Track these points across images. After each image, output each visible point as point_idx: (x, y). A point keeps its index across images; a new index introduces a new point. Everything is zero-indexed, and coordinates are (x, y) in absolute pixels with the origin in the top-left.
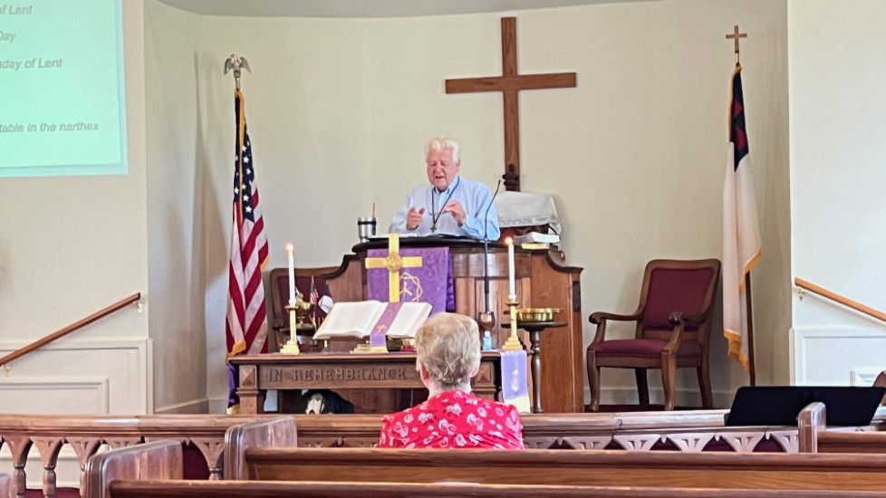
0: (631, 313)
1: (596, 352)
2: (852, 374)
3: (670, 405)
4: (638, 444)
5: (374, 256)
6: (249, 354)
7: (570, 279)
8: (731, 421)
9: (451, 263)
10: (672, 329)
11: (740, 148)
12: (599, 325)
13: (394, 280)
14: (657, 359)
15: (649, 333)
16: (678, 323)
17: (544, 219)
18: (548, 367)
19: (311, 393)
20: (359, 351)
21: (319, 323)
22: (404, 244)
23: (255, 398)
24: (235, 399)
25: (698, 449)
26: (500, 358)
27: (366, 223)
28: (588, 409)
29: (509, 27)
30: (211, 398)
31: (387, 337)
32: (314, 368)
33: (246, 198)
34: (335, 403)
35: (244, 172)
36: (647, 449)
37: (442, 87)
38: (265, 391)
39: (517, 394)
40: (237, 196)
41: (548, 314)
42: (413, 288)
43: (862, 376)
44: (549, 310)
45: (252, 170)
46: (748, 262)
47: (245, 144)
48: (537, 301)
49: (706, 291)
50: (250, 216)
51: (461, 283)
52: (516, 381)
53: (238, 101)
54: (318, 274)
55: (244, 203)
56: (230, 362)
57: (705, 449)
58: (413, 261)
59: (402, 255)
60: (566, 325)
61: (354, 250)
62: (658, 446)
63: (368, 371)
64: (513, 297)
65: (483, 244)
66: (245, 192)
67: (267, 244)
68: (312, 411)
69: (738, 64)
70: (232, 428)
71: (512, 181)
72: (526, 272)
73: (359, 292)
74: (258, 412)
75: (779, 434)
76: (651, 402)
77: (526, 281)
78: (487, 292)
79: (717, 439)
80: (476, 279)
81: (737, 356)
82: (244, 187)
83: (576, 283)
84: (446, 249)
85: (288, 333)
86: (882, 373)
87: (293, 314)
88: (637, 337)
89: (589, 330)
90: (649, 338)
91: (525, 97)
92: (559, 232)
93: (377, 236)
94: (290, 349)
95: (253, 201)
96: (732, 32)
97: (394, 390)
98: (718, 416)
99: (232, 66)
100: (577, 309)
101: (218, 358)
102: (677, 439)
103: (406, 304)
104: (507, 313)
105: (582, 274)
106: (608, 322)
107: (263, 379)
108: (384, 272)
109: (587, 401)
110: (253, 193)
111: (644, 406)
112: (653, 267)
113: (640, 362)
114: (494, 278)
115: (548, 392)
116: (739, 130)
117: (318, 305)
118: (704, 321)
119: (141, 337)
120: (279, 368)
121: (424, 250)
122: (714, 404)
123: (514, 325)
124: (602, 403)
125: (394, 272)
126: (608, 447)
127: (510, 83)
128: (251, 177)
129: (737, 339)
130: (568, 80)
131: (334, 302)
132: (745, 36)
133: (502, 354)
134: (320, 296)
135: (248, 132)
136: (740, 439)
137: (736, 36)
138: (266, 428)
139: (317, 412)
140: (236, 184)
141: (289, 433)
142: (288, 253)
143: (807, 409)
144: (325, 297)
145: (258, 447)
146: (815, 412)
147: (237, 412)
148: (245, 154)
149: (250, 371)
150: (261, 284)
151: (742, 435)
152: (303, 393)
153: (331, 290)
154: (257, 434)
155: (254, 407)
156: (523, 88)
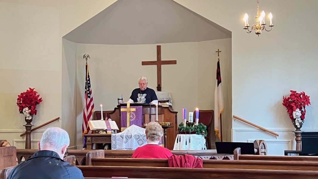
2: (248, 141)
5: (122, 108)
6: (88, 133)
7: (175, 114)
9: (143, 110)
11: (219, 81)
13: (128, 115)
17: (167, 99)
18: (168, 138)
19: (106, 144)
22: (131, 105)
23: (91, 146)
24: (85, 147)
25: (208, 159)
27: (120, 99)
29: (159, 48)
30: (78, 146)
32: (107, 138)
33: (88, 92)
35: (88, 85)
37: (141, 63)
38: (93, 144)
40: (86, 92)
41: (169, 124)
42: (133, 116)
43: (250, 141)
44: (169, 123)
45: (90, 85)
46: (221, 111)
47: (88, 78)
48: (166, 120)
49: (210, 119)
50: (89, 97)
51: (146, 116)
53: (86, 66)
54: (108, 113)
55: (88, 93)
56: (84, 136)
57: (210, 159)
58: (133, 109)
59: (130, 108)
60: (173, 127)
61: (117, 106)
64: (157, 119)
66: (88, 91)
67: (93, 105)
69: (219, 59)
70: (88, 153)
71: (159, 89)
72: (163, 113)
74: (92, 149)
75: (229, 156)
77: (163, 115)
79: (213, 157)
81: (218, 136)
82: (88, 89)
83: (176, 116)
84: (142, 106)
86: (255, 140)
91: (163, 67)
92: (172, 102)
93: (123, 103)
95: (90, 93)
96: (217, 51)
98: (213, 151)
100: (176, 123)
101: (80, 135)
102: (202, 157)
105: (178, 114)
107: (93, 140)
108: (126, 112)
110: (90, 91)
115: (168, 144)
116: (219, 77)
118: (209, 126)
120: (97, 138)
121: (136, 107)
122: (212, 148)
125: (128, 112)
127: (159, 63)
128: (90, 86)
129: (218, 131)
130: (174, 62)
132: (221, 52)
134: (108, 118)
135: (89, 75)
136: (219, 157)
138: (96, 153)
139: (106, 149)
140: (86, 88)
141: (102, 154)
142: (101, 107)
143: (236, 149)
144: (109, 119)
145: (95, 158)
146: (238, 150)
147: (86, 149)
148: (88, 80)
149: (90, 138)
150: (92, 115)
151: (219, 156)
152: (104, 144)
153: (111, 117)
154: (95, 154)
155: (91, 148)
156: (162, 64)
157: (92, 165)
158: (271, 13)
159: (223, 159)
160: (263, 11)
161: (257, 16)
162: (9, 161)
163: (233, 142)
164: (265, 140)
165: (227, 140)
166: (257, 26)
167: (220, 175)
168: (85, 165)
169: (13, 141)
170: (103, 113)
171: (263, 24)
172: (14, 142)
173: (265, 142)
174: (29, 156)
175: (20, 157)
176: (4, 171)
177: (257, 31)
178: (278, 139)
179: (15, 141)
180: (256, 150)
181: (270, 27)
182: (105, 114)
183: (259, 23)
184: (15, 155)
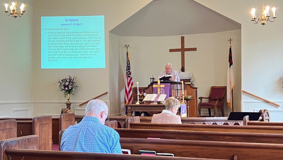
0: (207, 97)
1: (200, 105)
2: (254, 110)
3: (216, 116)
4: (209, 123)
5: (155, 85)
6: (129, 104)
7: (195, 90)
8: (229, 119)
9: (170, 86)
10: (216, 100)
11: (231, 63)
12: (201, 99)
13: (159, 90)
14: (213, 107)
15: (211, 101)
17: (189, 78)
18: (190, 108)
19: (142, 112)
20: (152, 104)
21: (143, 99)
22: (161, 82)
23: (130, 113)
24: (127, 113)
25: (222, 125)
27: (152, 79)
28: (198, 116)
29: (183, 38)
30: (121, 113)
31: (157, 101)
32: (143, 107)
34: (147, 114)
35: (128, 68)
37: (169, 51)
38: (132, 112)
39: (184, 113)
41: (190, 97)
42: (163, 91)
43: (256, 111)
45: (130, 67)
46: (232, 87)
47: (129, 62)
48: (188, 94)
49: (223, 93)
50: (129, 77)
51: (172, 90)
52: (184, 110)
53: (127, 53)
54: (143, 88)
55: (129, 74)
56: (126, 106)
58: (163, 86)
59: (160, 85)
60: (194, 99)
61: (150, 83)
62: (213, 124)
63: (153, 108)
64: (183, 93)
66: (128, 72)
67: (133, 83)
68: (142, 116)
69: (231, 46)
70: (127, 119)
71: (183, 70)
72: (186, 88)
73: (152, 92)
75: (239, 122)
76: (211, 115)
77: (186, 90)
78: (178, 92)
79: (226, 123)
80: (176, 90)
81: (230, 106)
83: (196, 91)
84: (170, 84)
85: (137, 100)
86: (261, 110)
87: (138, 96)
88: (209, 102)
89: (199, 100)
90: (211, 102)
91: (186, 53)
92: (193, 80)
93: (155, 81)
94: (138, 103)
96: (230, 39)
98: (226, 118)
99: (126, 46)
100: (196, 96)
101: (123, 106)
102: (217, 123)
103: (161, 95)
104: (182, 97)
105: (197, 89)
106: (203, 99)
107: (132, 109)
108: (157, 88)
110: (130, 72)
112: (213, 87)
113: (209, 107)
114: (179, 90)
115: (190, 113)
116: (231, 60)
118: (223, 99)
119: (108, 100)
120: (135, 107)
121: (165, 84)
122: (225, 115)
123: (183, 99)
124: (201, 115)
125: (159, 88)
127: (183, 50)
128: (130, 69)
129: (230, 103)
130: (195, 49)
132: (232, 40)
134: (143, 94)
135: (129, 60)
137: (230, 40)
138: (134, 119)
140: (127, 70)
141: (138, 120)
142: (137, 84)
143: (245, 117)
144: (145, 93)
145: (132, 122)
146: (247, 117)
147: (127, 116)
148: (129, 64)
149: (130, 107)
150: (132, 90)
151: (231, 122)
152: (140, 112)
153: (146, 92)
154: (132, 120)
155: (130, 115)
156: (186, 51)
157: (130, 128)
158: (274, 7)
159: (234, 125)
160: (268, 6)
161: (263, 10)
163: (242, 112)
164: (269, 109)
165: (237, 110)
166: (262, 18)
167: (232, 137)
170: (139, 89)
171: (267, 16)
172: (75, 110)
173: (268, 111)
177: (263, 22)
178: (279, 109)
180: (261, 117)
181: (274, 18)
183: (264, 16)
184: (74, 120)
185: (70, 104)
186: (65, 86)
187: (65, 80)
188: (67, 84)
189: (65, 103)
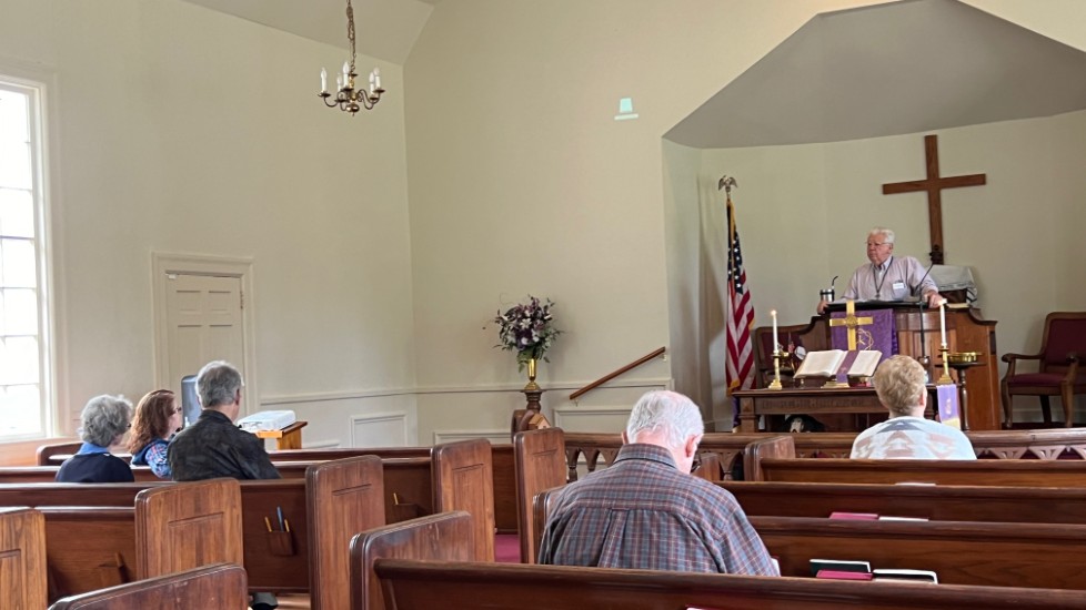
0: (1036, 353)
1: (1009, 384)
3: (1069, 423)
4: (1049, 453)
5: (835, 317)
6: (743, 388)
7: (988, 329)
9: (895, 321)
10: (1068, 365)
12: (1010, 363)
13: (851, 335)
14: (1058, 388)
15: (1051, 368)
16: (1073, 361)
17: (963, 285)
18: (973, 396)
19: (794, 417)
20: (828, 386)
21: (797, 368)
22: (859, 307)
23: (752, 422)
24: (738, 422)
26: (936, 390)
27: (827, 293)
28: (1004, 427)
29: (931, 145)
30: (716, 420)
31: (848, 376)
32: (797, 401)
33: (737, 277)
34: (812, 424)
36: (1053, 458)
37: (879, 190)
38: (757, 418)
39: (950, 416)
40: (730, 278)
41: (972, 357)
42: (866, 340)
44: (973, 354)
45: (740, 257)
47: (735, 239)
48: (963, 346)
50: (740, 290)
51: (902, 335)
52: (949, 406)
53: (729, 209)
54: (794, 330)
55: (736, 282)
56: (733, 395)
58: (869, 320)
59: (857, 316)
60: (985, 365)
62: (1064, 455)
63: (836, 401)
64: (944, 344)
65: (918, 307)
66: (735, 273)
67: (752, 310)
68: (794, 430)
70: (750, 443)
71: (937, 257)
72: (953, 326)
73: (825, 345)
74: (755, 431)
76: (1054, 419)
77: (954, 332)
78: (923, 341)
80: (914, 332)
82: (735, 269)
83: (992, 333)
84: (891, 311)
85: (774, 373)
87: (777, 362)
88: (1041, 372)
89: (1003, 367)
90: (1051, 373)
91: (946, 194)
92: (976, 293)
93: (835, 302)
94: (776, 385)
95: (742, 280)
97: (854, 414)
99: (725, 184)
100: (994, 352)
101: (720, 393)
102: (1080, 449)
103: (861, 352)
104: (941, 356)
105: (997, 327)
106: (1018, 361)
107: (757, 407)
108: (844, 328)
109: (1003, 421)
110: (741, 273)
111: (1048, 425)
112: (1052, 318)
113: (1044, 390)
114: (928, 331)
115: (973, 413)
117: (795, 356)
119: (668, 378)
120: (765, 399)
121: (874, 312)
123: (946, 365)
124: (1014, 422)
125: (851, 328)
126: (1022, 458)
127: (933, 185)
128: (740, 262)
130: (979, 180)
131: (807, 352)
133: (938, 387)
134: (796, 347)
135: (737, 231)
138: (772, 446)
139: (798, 429)
140: (730, 268)
141: (788, 447)
142: (772, 318)
145: (769, 457)
147: (740, 431)
148: (735, 246)
149: (748, 401)
150: (750, 339)
152: (787, 417)
153: (804, 342)
154: (768, 451)
155: (752, 428)
156: (945, 187)
157: (762, 477)
162: (549, 467)
168: (742, 479)
169: (553, 411)
170: (779, 334)
172: (557, 413)
174: (594, 450)
175: (573, 452)
176: (541, 499)
179: (559, 412)
182: (787, 334)
184: (561, 449)
185: (539, 394)
186: (519, 333)
187: (519, 310)
188: (525, 324)
189: (522, 391)
